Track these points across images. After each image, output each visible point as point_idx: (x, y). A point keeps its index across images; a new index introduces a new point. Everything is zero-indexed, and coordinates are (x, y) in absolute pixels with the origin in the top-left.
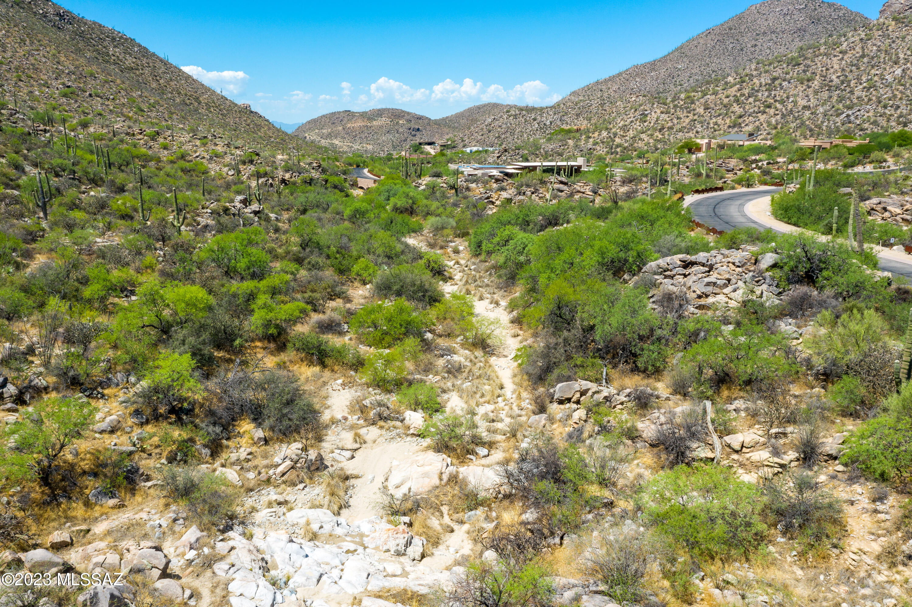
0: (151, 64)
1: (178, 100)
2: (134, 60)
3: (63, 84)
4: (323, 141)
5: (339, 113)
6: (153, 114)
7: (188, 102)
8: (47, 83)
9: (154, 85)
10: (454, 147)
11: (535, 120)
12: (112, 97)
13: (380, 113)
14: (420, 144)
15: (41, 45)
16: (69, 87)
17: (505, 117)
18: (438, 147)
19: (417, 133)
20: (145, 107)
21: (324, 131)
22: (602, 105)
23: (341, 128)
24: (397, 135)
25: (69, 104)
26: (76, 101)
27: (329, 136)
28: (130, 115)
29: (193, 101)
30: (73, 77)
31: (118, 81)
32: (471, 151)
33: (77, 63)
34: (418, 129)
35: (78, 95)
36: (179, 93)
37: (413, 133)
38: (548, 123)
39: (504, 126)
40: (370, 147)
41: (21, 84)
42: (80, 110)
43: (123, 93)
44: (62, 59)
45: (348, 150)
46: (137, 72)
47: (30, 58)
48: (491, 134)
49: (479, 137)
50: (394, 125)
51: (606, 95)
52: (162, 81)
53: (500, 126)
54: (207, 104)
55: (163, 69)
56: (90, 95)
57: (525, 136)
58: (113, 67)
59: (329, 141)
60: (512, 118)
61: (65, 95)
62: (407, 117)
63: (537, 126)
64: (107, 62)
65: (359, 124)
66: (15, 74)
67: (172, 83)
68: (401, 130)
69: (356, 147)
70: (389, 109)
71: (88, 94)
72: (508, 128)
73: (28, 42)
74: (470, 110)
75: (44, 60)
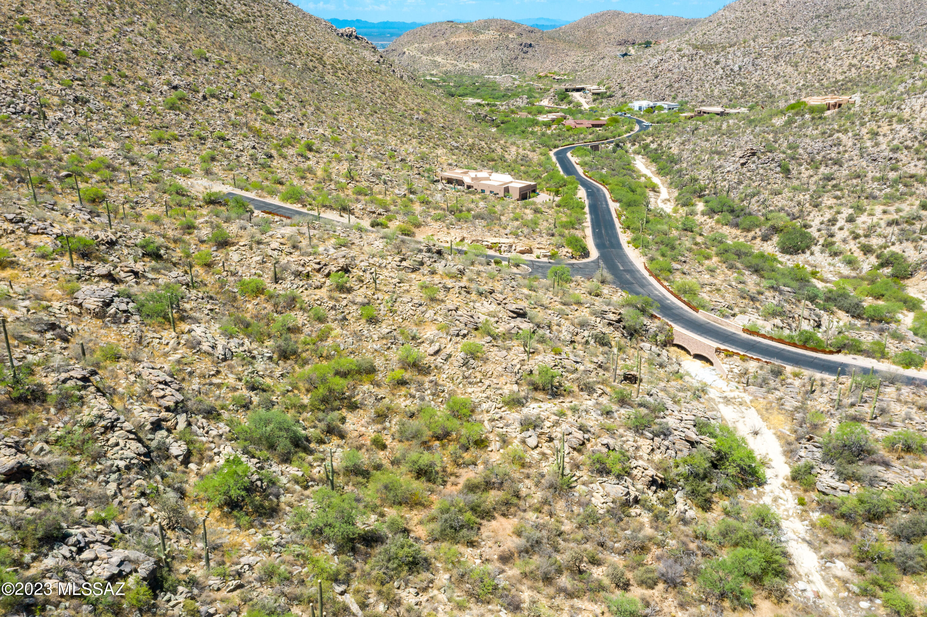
0: (264, 13)
1: (299, 64)
2: (244, 8)
3: (169, 83)
4: (424, 58)
5: (441, 23)
6: (285, 117)
7: (311, 64)
8: (146, 84)
9: (269, 44)
10: (611, 96)
11: (717, 63)
12: (231, 94)
13: (487, 25)
14: (567, 90)
15: (135, 13)
16: (176, 88)
17: (676, 57)
18: (590, 95)
19: (530, 49)
20: (271, 103)
21: (425, 46)
22: (809, 43)
23: (443, 43)
24: (507, 52)
25: (179, 124)
26: (188, 115)
27: (430, 51)
28: (258, 125)
29: (317, 65)
30: (180, 64)
31: (234, 59)
32: (640, 108)
33: (182, 36)
34: (530, 45)
35: (188, 101)
36: (300, 53)
37: (525, 49)
38: (736, 68)
39: (676, 70)
40: (476, 66)
41: (112, 91)
42: (195, 131)
43: (243, 81)
44: (164, 32)
45: (452, 69)
46: (249, 26)
47: (124, 40)
48: (659, 81)
49: (644, 85)
50: (503, 40)
51: (770, 10)
52: (278, 37)
53: (670, 71)
54: (333, 66)
55: (277, 19)
56: (204, 98)
57: (707, 86)
58: (220, 21)
59: (430, 57)
60: (685, 59)
61: (173, 107)
62: (517, 30)
63: (721, 72)
64: (212, 14)
65: (462, 38)
66: (104, 73)
67: (290, 38)
68: (511, 46)
69: (461, 66)
70: (496, 21)
71: (201, 95)
72: (683, 75)
73: (117, 12)
74: (586, 19)
75: (140, 40)
